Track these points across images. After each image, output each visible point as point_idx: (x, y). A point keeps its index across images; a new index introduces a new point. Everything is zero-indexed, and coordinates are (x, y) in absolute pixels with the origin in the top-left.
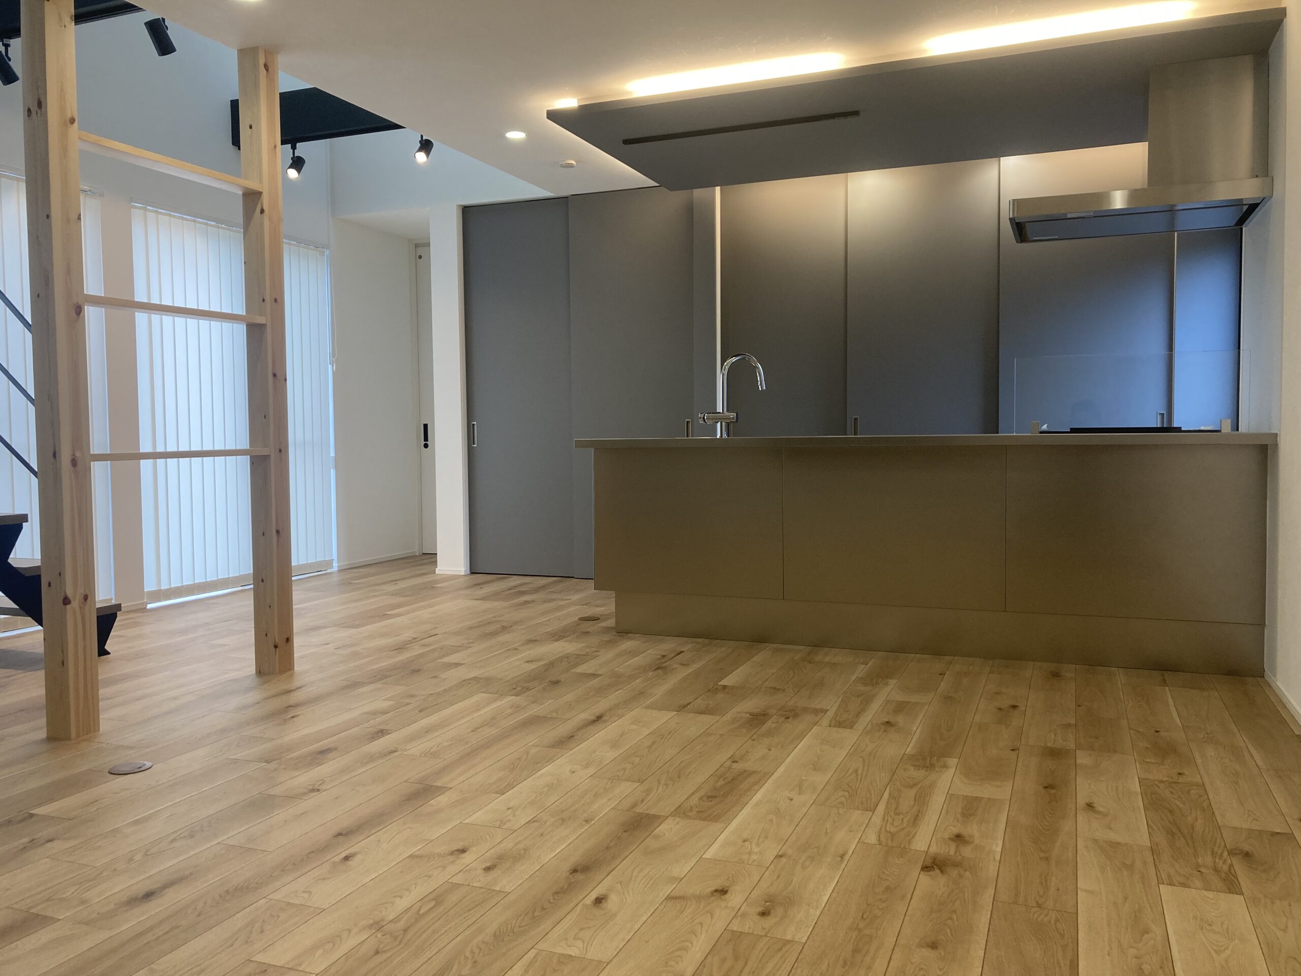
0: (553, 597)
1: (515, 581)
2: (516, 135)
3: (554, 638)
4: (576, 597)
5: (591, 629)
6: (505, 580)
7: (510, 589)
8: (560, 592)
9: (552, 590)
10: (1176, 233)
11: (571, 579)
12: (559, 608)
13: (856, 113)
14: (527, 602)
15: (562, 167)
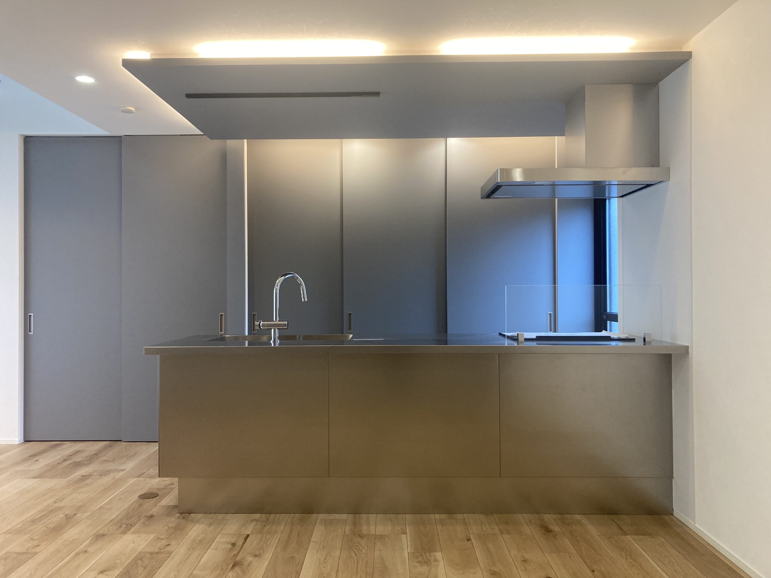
0: (109, 468)
1: (69, 449)
2: (85, 79)
3: (122, 529)
4: (130, 465)
5: (155, 511)
6: (59, 448)
7: (65, 460)
8: (113, 460)
9: (103, 458)
10: (556, 199)
11: (119, 442)
12: (116, 484)
13: (377, 94)
14: (84, 477)
15: (122, 112)
